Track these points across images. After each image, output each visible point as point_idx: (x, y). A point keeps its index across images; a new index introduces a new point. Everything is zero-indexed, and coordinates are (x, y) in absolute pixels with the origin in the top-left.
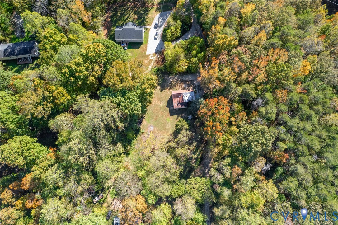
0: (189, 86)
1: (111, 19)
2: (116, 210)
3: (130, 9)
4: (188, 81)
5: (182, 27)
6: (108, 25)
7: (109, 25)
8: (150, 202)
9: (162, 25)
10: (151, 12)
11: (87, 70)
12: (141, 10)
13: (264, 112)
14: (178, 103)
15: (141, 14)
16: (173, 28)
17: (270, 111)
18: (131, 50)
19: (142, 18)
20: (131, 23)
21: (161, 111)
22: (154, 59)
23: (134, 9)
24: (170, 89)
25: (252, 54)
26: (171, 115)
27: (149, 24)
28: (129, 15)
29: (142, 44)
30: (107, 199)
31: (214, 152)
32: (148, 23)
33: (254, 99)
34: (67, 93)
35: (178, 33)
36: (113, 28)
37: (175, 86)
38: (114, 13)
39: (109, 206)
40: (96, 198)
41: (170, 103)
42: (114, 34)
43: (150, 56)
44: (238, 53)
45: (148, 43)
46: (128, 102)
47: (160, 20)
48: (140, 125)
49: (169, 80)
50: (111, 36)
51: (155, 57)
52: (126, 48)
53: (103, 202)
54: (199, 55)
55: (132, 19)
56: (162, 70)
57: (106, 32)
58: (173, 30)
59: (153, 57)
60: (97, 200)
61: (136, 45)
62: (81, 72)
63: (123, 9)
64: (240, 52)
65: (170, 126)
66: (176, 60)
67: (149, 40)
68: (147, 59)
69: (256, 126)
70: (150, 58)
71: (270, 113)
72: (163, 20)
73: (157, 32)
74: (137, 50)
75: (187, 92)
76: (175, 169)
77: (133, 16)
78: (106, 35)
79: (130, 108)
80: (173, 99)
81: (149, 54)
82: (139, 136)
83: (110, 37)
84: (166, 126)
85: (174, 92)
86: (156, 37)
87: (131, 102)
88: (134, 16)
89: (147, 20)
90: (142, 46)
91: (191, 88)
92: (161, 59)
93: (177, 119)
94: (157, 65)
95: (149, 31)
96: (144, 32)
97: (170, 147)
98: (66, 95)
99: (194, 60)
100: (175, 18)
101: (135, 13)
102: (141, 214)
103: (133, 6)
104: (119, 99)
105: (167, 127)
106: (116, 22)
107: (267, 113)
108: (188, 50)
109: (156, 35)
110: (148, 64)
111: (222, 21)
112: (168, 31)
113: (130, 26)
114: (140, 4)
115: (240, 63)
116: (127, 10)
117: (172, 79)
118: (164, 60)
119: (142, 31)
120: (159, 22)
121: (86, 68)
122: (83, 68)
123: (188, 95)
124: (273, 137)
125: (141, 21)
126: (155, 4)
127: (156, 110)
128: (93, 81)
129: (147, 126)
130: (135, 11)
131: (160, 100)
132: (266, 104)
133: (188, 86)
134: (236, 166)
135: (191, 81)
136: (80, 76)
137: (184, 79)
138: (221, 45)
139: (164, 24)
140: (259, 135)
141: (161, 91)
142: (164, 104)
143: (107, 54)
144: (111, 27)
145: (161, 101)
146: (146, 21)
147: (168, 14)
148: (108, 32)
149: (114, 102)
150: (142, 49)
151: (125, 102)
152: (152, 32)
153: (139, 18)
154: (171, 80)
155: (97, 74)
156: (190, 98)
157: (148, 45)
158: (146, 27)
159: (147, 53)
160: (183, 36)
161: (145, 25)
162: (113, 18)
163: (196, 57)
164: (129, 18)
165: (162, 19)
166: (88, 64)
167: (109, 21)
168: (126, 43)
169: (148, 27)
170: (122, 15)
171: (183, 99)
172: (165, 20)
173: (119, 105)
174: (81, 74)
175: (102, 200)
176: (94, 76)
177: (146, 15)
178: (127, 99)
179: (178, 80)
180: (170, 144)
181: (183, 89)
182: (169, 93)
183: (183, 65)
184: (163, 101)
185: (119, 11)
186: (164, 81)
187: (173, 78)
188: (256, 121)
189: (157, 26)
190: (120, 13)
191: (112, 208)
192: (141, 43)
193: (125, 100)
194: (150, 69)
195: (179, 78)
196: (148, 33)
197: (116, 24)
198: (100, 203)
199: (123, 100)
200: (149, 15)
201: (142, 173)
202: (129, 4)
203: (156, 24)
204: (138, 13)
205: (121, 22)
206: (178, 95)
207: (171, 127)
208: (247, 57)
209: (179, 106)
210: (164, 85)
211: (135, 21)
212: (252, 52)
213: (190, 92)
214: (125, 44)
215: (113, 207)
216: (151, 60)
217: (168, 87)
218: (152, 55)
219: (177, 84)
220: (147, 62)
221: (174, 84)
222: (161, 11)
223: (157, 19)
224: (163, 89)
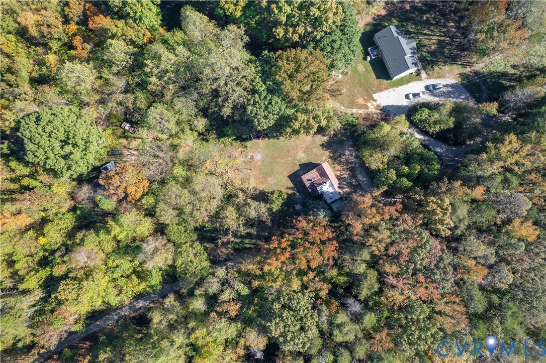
0: (350, 185)
1: (410, 10)
2: (124, 159)
3: (444, 30)
4: (357, 181)
5: (448, 131)
6: (396, 10)
7: (398, 12)
8: (144, 201)
9: (439, 96)
10: (455, 67)
11: (289, 17)
12: (450, 50)
13: (339, 321)
14: (311, 180)
15: (443, 53)
16: (437, 116)
17: (345, 330)
18: (370, 68)
19: (436, 57)
20: (414, 44)
21: (290, 159)
22: (370, 110)
23: (447, 37)
24: (330, 157)
25: (432, 267)
26: (290, 177)
27: (429, 75)
28: (431, 35)
29: (387, 80)
30: (133, 140)
31: (250, 266)
32: (430, 73)
33: (356, 297)
34: (243, 7)
35: (432, 129)
36: (394, 21)
37: (340, 163)
38: (424, 8)
39: (125, 147)
40: (128, 125)
41: (307, 167)
42: (385, 27)
43: (373, 103)
44: (425, 243)
45: (395, 89)
46: (265, 104)
47: (445, 90)
48: (254, 138)
49: (345, 150)
50: (380, 24)
51: (374, 110)
52: (369, 58)
53: (126, 138)
54: (404, 179)
55: (426, 42)
56: (356, 131)
57: (383, 12)
58: (432, 119)
59: (372, 107)
60: (127, 128)
61: (382, 71)
62: (280, 9)
63: (439, 19)
64: (428, 246)
65: (272, 183)
66: (380, 145)
67: (400, 87)
68: (365, 100)
69: (312, 316)
70: (369, 104)
71: (341, 332)
72: (448, 95)
73: (421, 94)
74: (374, 76)
75: (336, 186)
76: (202, 217)
77: (432, 42)
78: (378, 16)
79: (257, 111)
80: (314, 170)
81: (375, 98)
82: (239, 143)
83: (375, 24)
84: (271, 176)
85: (326, 166)
86: (411, 96)
87: (266, 108)
88: (434, 44)
89: (436, 68)
90: (385, 81)
91: (347, 189)
92: (375, 121)
93: (288, 188)
94: (361, 120)
95: (418, 80)
96: (412, 74)
97: (237, 196)
98: (240, 8)
99: (392, 174)
100: (457, 110)
101: (440, 43)
102: (123, 195)
103: (451, 34)
104: (262, 88)
105: (269, 179)
106: (408, 19)
107: (339, 326)
108: (408, 158)
109: (415, 95)
110: (357, 105)
111: (478, 192)
112: (427, 111)
113: (408, 46)
114: (461, 42)
115: (406, 252)
116: (440, 26)
117: (348, 154)
118: (373, 126)
119: (408, 68)
120: (441, 90)
121: (290, 14)
122: (288, 9)
123: (331, 190)
124: (303, 347)
125: (429, 59)
126: (473, 68)
127: (289, 151)
128: (278, 35)
129: (259, 149)
130: (444, 40)
131: (307, 150)
132: (357, 318)
133: (348, 183)
134: (239, 305)
135: (360, 184)
136: (273, 12)
137: (358, 171)
138: (429, 209)
139: (442, 98)
140: (296, 325)
141: (322, 145)
142: (303, 157)
143: (330, 34)
144: (395, 18)
145: (305, 152)
146: (432, 67)
147: (463, 97)
148: (384, 17)
149: (254, 84)
150: (380, 84)
151: (262, 98)
152: (418, 87)
153: (432, 53)
154: (347, 153)
155: (292, 36)
156: (329, 194)
157: (391, 90)
158: (423, 72)
159: (375, 96)
160: (434, 138)
161: (424, 69)
162: (413, 13)
163: (399, 175)
164: (426, 37)
165: (449, 92)
166: (297, 15)
167: (405, 8)
168: (377, 55)
169: (423, 75)
170: (427, 23)
171: (321, 184)
172: (450, 97)
173: (254, 92)
174: (276, 12)
175: (130, 134)
176: (286, 32)
177: (445, 63)
178: (268, 99)
179: (351, 163)
180: (241, 194)
181: (339, 178)
182: (324, 158)
183: (376, 161)
184: (307, 154)
185: (431, 15)
186: (341, 143)
187: (351, 155)
188: (320, 313)
189: (432, 89)
190: (427, 18)
191: (125, 152)
192: (388, 77)
193: (265, 97)
194: (350, 113)
195: (355, 164)
196: (412, 81)
197: (405, 21)
198: (124, 133)
199: (264, 94)
200: (447, 68)
201: (179, 171)
202: (452, 24)
203: (434, 86)
204: (443, 48)
205: (411, 28)
206: (323, 174)
207: (271, 185)
208: (423, 259)
209: (308, 184)
210: (334, 145)
211: (425, 50)
212: (437, 266)
213: (338, 190)
214: (375, 53)
215: (127, 153)
216: (367, 108)
217: (332, 153)
218: (375, 104)
219: (343, 164)
220: (361, 101)
221: (342, 160)
222: (465, 82)
223: (445, 84)
224: (325, 147)
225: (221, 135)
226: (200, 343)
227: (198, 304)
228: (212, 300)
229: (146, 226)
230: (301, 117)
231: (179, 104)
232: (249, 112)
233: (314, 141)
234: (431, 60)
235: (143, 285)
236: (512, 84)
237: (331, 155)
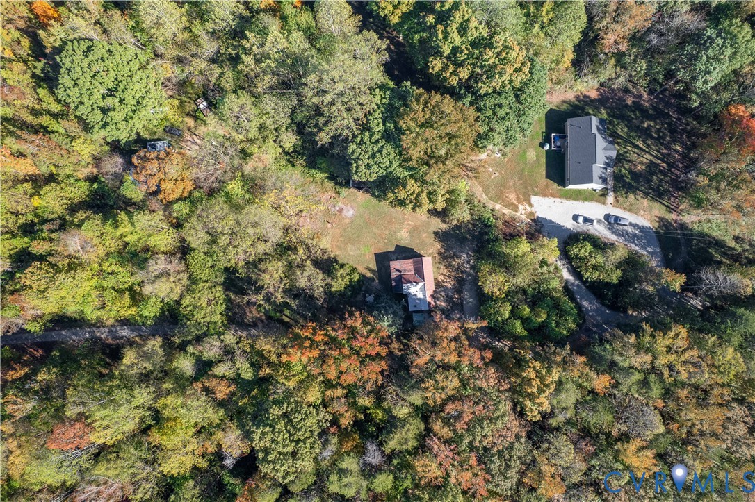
0: (449, 299)
1: (630, 106)
2: (182, 144)
3: (665, 151)
4: (461, 298)
5: (608, 285)
6: (612, 98)
7: (612, 103)
8: (176, 207)
9: (618, 235)
10: (657, 205)
11: (455, 50)
12: (660, 180)
13: (344, 465)
14: (400, 272)
15: (649, 181)
16: (600, 259)
17: (345, 481)
18: (544, 160)
19: (638, 182)
20: (613, 154)
21: (387, 233)
22: (518, 214)
23: (664, 162)
24: (439, 253)
25: (494, 451)
26: (377, 255)
27: (618, 201)
28: (644, 151)
29: (559, 185)
30: (203, 125)
31: (266, 346)
32: (621, 200)
33: (380, 444)
34: (403, 14)
35: (588, 274)
36: (603, 111)
37: (449, 266)
38: (651, 111)
39: (189, 129)
40: (205, 103)
41: (405, 253)
42: (588, 114)
43: (527, 207)
44: (498, 417)
45: (564, 201)
46: (373, 149)
47: (630, 230)
48: (354, 187)
49: (462, 252)
50: (583, 109)
51: (524, 217)
52: (547, 147)
53: (196, 118)
54: (518, 323)
55: (633, 157)
56: (487, 233)
57: (594, 95)
58: (593, 261)
59: (524, 212)
60: (202, 106)
61: (557, 170)
62: (446, 35)
63: (664, 134)
64: (500, 422)
65: (351, 253)
66: (507, 265)
67: (572, 202)
68: (518, 198)
69: (314, 443)
70: (521, 207)
71: (340, 480)
72: (631, 238)
73: (595, 222)
74: (544, 173)
75: (429, 293)
76: (236, 258)
77: (641, 159)
78: (585, 96)
79: (361, 154)
80: (411, 261)
81: (532, 202)
82: (333, 184)
83: (577, 105)
84: (353, 244)
85: (428, 263)
86: (581, 219)
87: (373, 156)
88: (642, 164)
89: (631, 196)
90: (555, 185)
91: (443, 304)
92: (518, 231)
93: (368, 268)
94: (500, 223)
95: (599, 202)
96: (595, 190)
97: (295, 250)
98: (399, 12)
99: (506, 311)
100: (631, 264)
101: (651, 165)
103: (671, 160)
104: (378, 128)
105: (350, 247)
106: (622, 117)
107: (342, 472)
108: (537, 297)
109: (586, 220)
110: (504, 201)
111: (601, 382)
112: (589, 246)
113: (603, 151)
114: (679, 177)
115: (467, 417)
116: (662, 144)
117: (464, 259)
118: (511, 237)
119: (591, 181)
120: (625, 228)
121: (458, 47)
122: (457, 39)
123: (420, 295)
124: (284, 478)
125: (627, 180)
126: (680, 217)
127: (390, 223)
128: (433, 68)
129: (353, 204)
130: (658, 165)
131: (415, 231)
132: (369, 472)
133: (447, 295)
134: (232, 388)
135: (462, 304)
136: (437, 36)
137: (467, 286)
139: (621, 239)
140: (287, 445)
141: (436, 234)
142: (404, 238)
143: (499, 94)
144: (606, 108)
145: (410, 232)
146: (626, 193)
147: (650, 249)
148: (592, 101)
149: (370, 118)
150: (547, 186)
151: (373, 141)
152: (595, 211)
153: (635, 175)
154: (464, 256)
155: (450, 76)
156: (414, 299)
157: (558, 200)
158: (611, 194)
159: (534, 199)
160: (586, 287)
161: (615, 191)
162: (633, 111)
163: (514, 314)
164: (636, 151)
165: (635, 235)
166: (466, 52)
167: (625, 101)
168: (560, 147)
169: (611, 198)
170: (646, 134)
171: (409, 282)
172: (633, 242)
173: (365, 128)
174: (440, 36)
175: (201, 116)
176: (445, 68)
177: (646, 194)
178: (379, 146)
179: (462, 272)
180: (301, 251)
181: (438, 284)
182: (431, 251)
183: (494, 283)
184: (412, 236)
185: (656, 124)
186: (462, 241)
187: (468, 262)
188: (326, 443)
189: (613, 221)
190: (649, 126)
191: (187, 136)
192: (562, 182)
193: (376, 142)
194: (491, 207)
195: (468, 276)
196: (592, 200)
197: (617, 118)
198: (196, 111)
199: (377, 136)
200: (646, 202)
201: (235, 188)
202: (679, 148)
203: (617, 219)
204: (652, 174)
205: (621, 130)
206: (419, 271)
207: (349, 255)
208: (486, 435)
209: (394, 274)
210: (452, 240)
211: (627, 166)
212: (500, 453)
213: (429, 299)
214: (558, 144)
215: (189, 138)
216: (516, 209)
217: (444, 249)
218: (529, 209)
219: (452, 269)
220: (512, 197)
221: (454, 263)
222: (661, 231)
223: (633, 222)
224: (439, 238)
225: (312, 164)
226: (166, 413)
227: (185, 364)
228: (204, 367)
229: (164, 239)
230: (412, 185)
231: (270, 103)
232: (350, 151)
233: (428, 224)
234: (630, 183)
235: (133, 311)
236: (724, 260)
237: (443, 250)
